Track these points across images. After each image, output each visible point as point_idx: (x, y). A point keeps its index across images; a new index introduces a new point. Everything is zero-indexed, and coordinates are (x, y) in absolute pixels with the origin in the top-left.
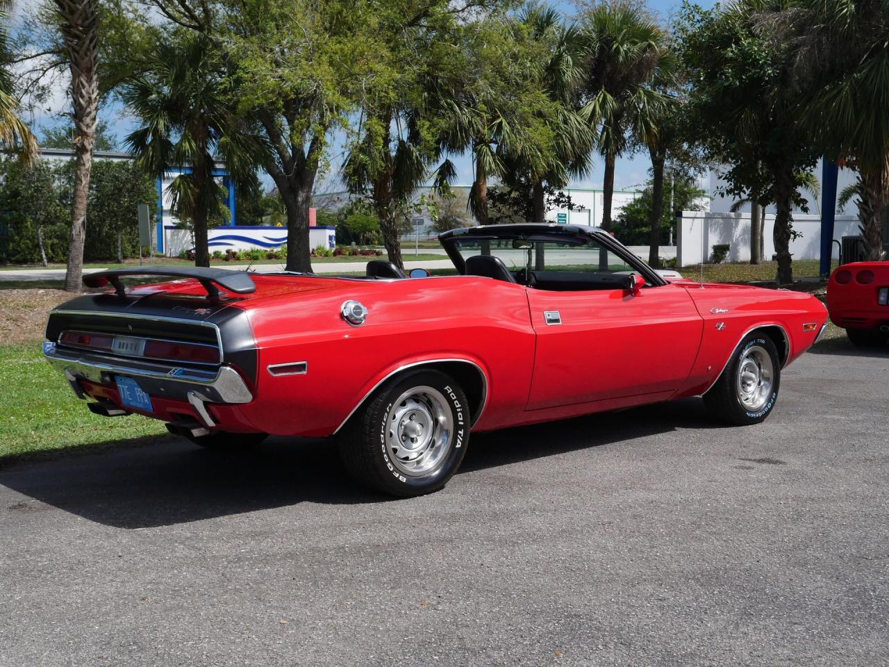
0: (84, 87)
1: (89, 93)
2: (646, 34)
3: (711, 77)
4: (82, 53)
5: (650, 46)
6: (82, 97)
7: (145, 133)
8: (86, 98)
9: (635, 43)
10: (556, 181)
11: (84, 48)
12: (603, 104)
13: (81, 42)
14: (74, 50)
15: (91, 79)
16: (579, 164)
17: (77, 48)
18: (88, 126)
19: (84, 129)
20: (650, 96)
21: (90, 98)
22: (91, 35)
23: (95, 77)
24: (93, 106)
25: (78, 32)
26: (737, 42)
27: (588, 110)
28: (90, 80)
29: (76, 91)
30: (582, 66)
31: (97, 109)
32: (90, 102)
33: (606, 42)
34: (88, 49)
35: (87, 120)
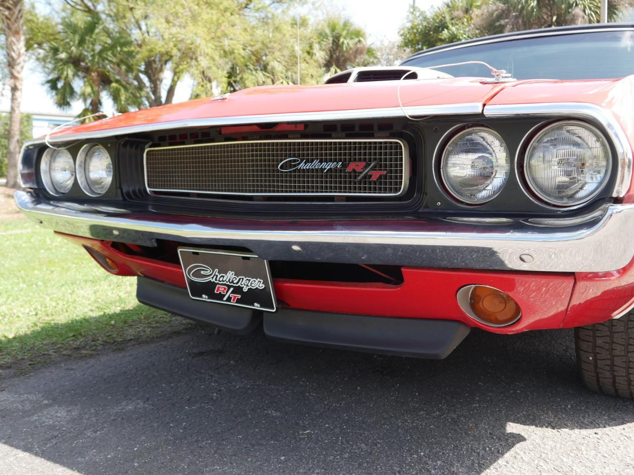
0: (15, 44)
1: (18, 49)
2: (358, 34)
4: (13, 20)
5: (360, 41)
6: (14, 51)
7: (58, 79)
8: (17, 53)
9: (351, 39)
11: (15, 16)
13: (12, 12)
14: (7, 18)
15: (20, 38)
17: (9, 16)
18: (18, 72)
19: (16, 74)
21: (19, 53)
22: (18, 8)
23: (23, 38)
24: (22, 58)
25: (9, 6)
28: (18, 41)
29: (9, 47)
30: (324, 50)
31: (25, 61)
32: (19, 55)
33: (336, 38)
34: (17, 18)
35: (18, 68)
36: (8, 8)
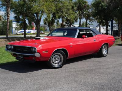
2: (85, 2)
3: (97, 8)
5: (86, 4)
7: (17, 16)
10: (73, 23)
12: (79, 12)
16: (76, 20)
20: (86, 11)
26: (101, 4)
27: (77, 13)
28: (9, 9)
29: (7, 10)
30: (77, 7)
32: (9, 12)
33: (80, 3)
35: (9, 14)
36: (7, 3)
